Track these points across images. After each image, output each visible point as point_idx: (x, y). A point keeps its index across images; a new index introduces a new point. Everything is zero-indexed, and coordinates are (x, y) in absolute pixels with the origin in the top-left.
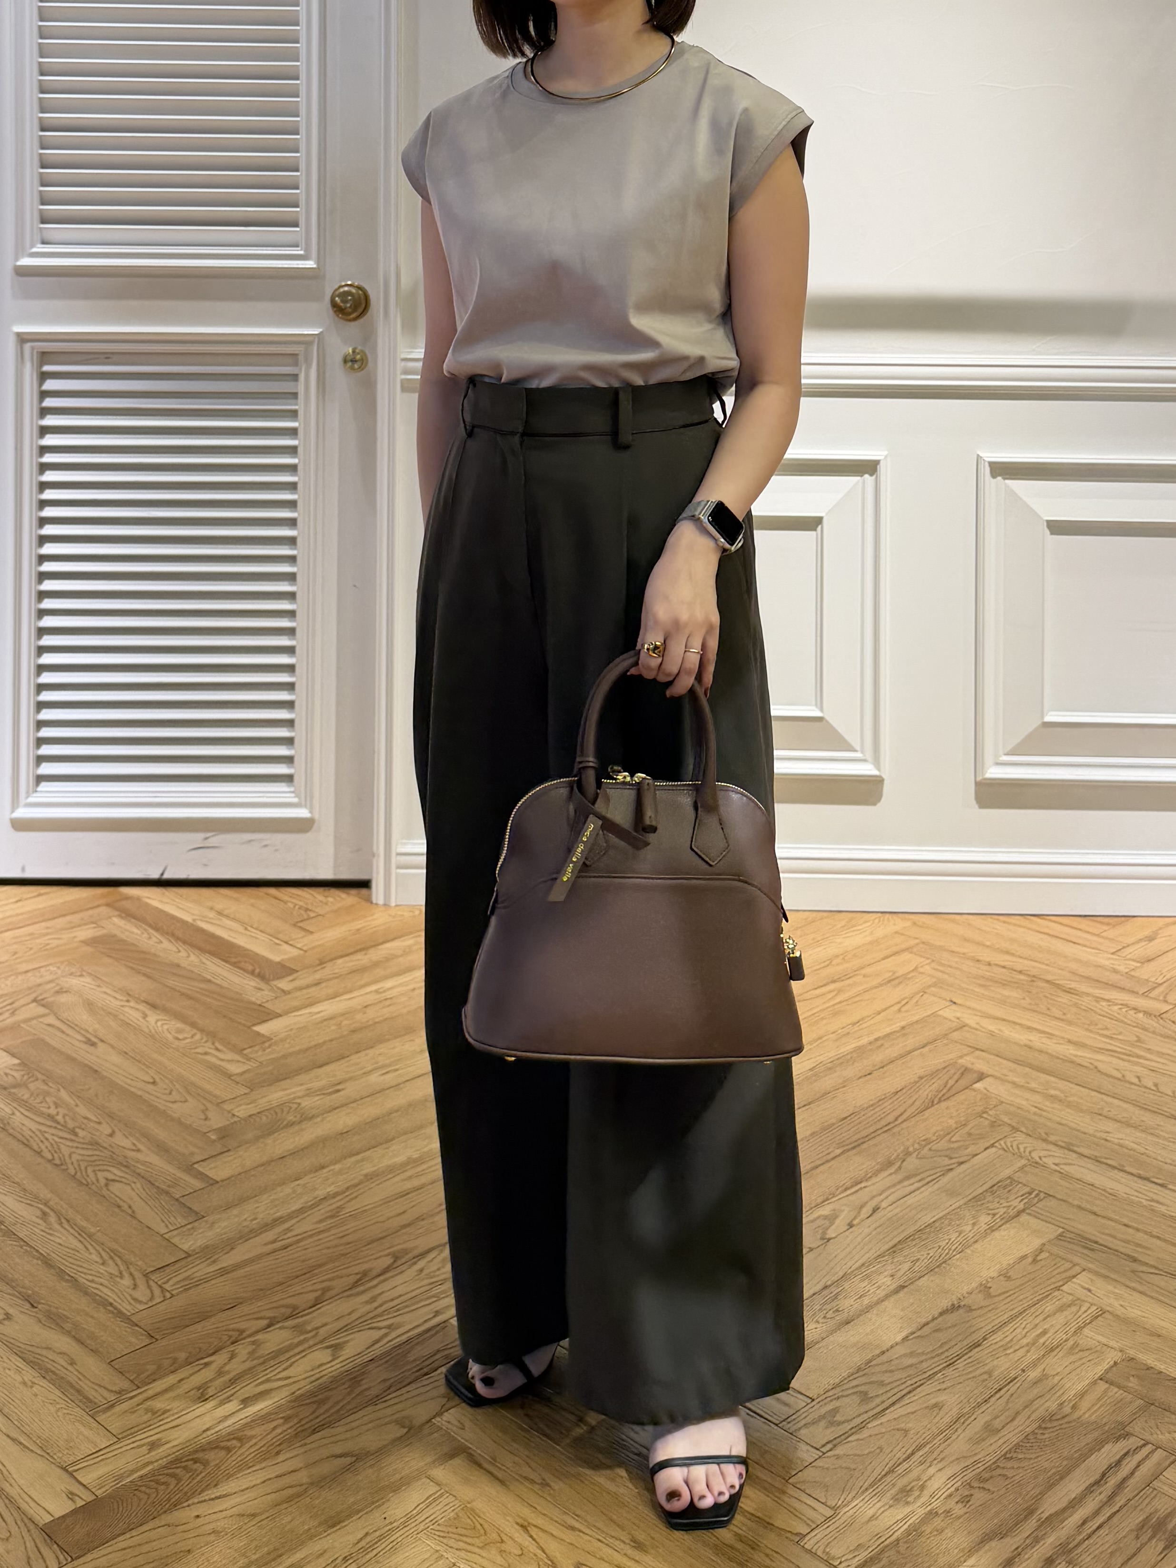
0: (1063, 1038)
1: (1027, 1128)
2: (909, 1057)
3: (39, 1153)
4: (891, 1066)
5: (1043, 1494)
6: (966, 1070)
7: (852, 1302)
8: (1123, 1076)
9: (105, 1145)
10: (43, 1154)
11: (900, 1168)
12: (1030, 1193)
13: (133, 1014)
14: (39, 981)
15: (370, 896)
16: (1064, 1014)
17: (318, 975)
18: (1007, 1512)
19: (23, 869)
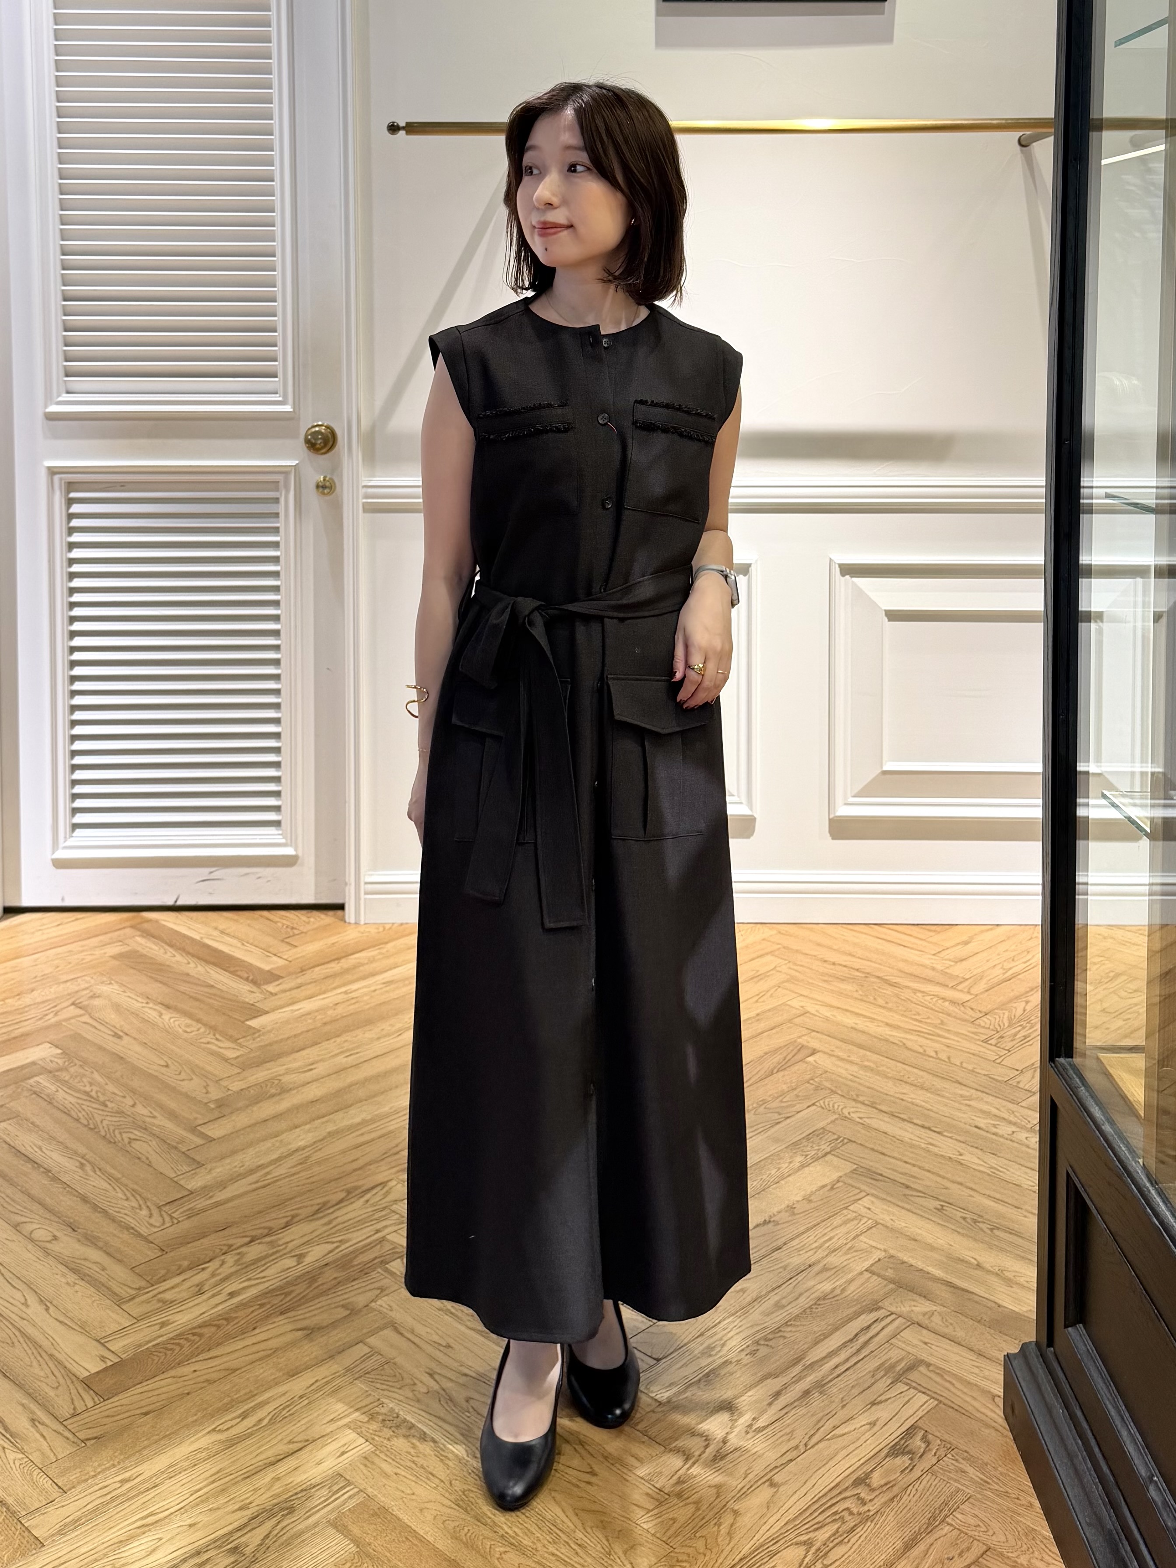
0: (882, 1022)
1: (842, 1090)
2: (758, 1037)
3: (77, 1120)
5: (810, 1348)
6: (803, 1046)
8: (925, 1051)
9: (129, 1113)
10: (81, 1121)
12: (837, 1140)
13: (151, 1013)
14: (77, 988)
15: (344, 916)
16: (887, 1003)
17: (299, 981)
18: (782, 1361)
19: (63, 899)
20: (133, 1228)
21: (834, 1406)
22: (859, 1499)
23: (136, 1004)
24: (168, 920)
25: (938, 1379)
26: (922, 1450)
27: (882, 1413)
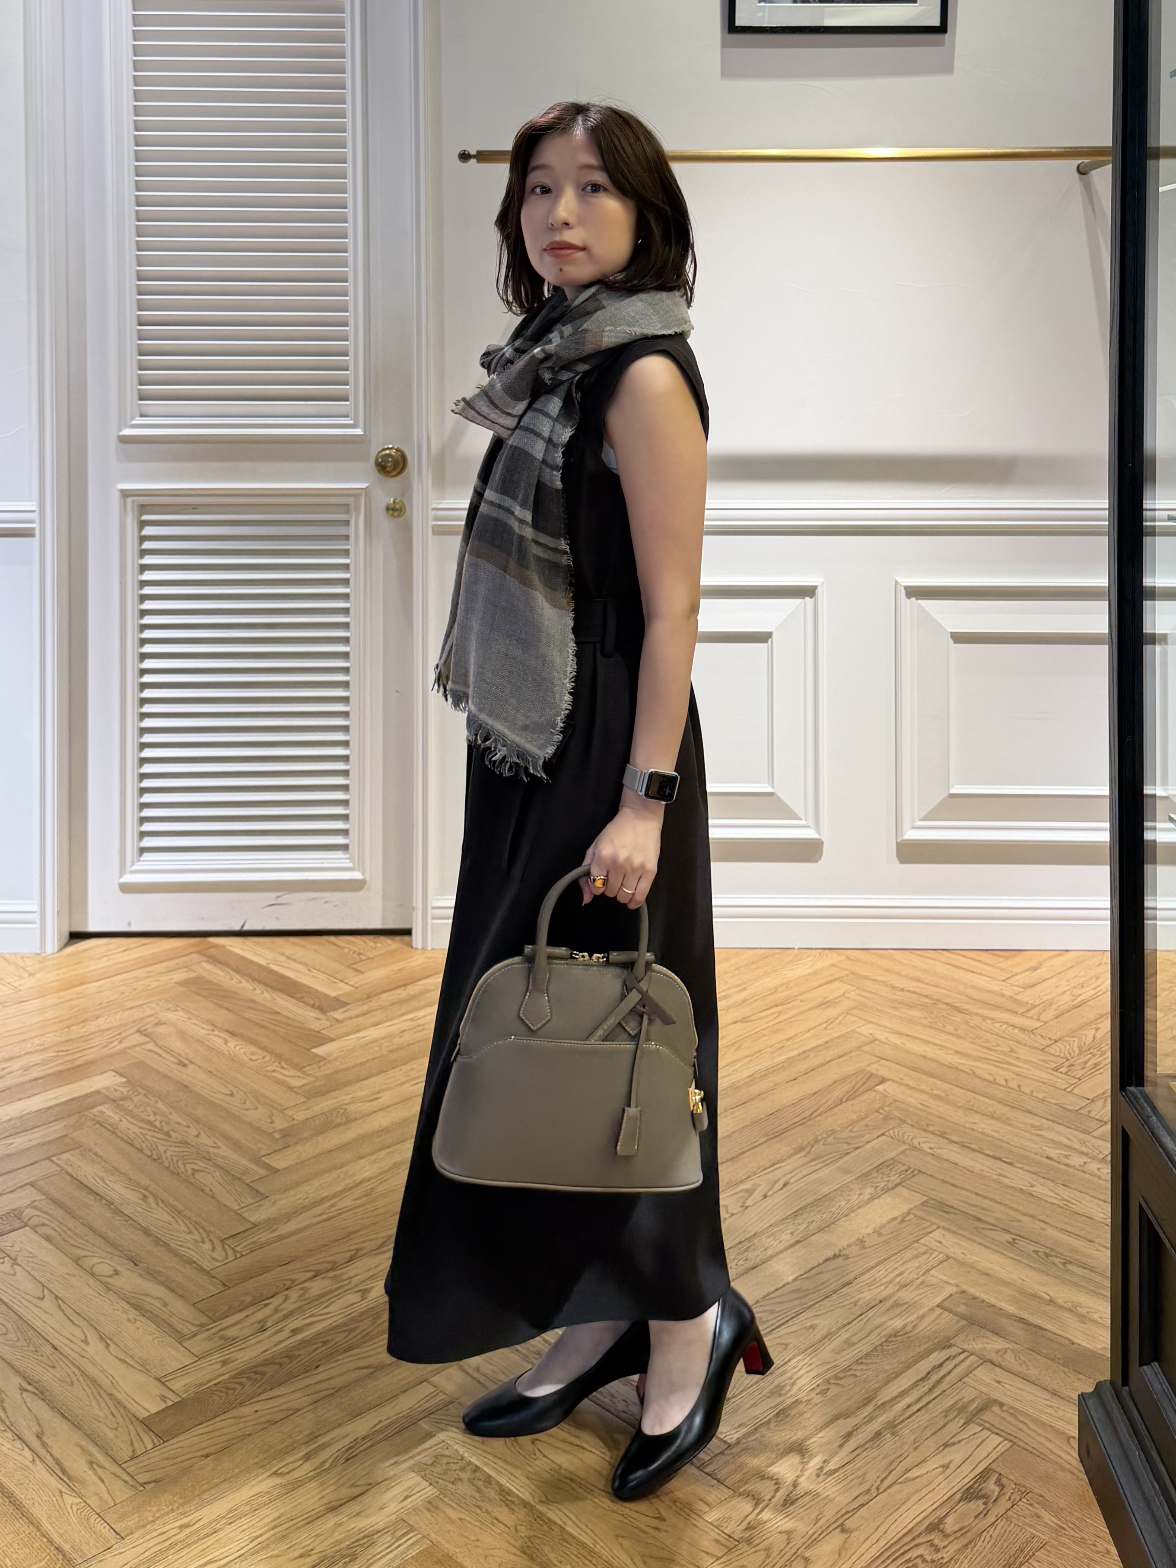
0: (953, 1050)
1: (912, 1120)
2: (827, 1066)
3: (141, 1151)
4: (813, 1073)
5: (881, 1388)
6: (872, 1075)
7: (757, 1253)
8: (995, 1079)
9: (193, 1144)
10: (144, 1151)
11: (809, 1152)
12: (907, 1171)
13: (217, 1040)
14: (142, 1016)
15: (411, 941)
16: (956, 1030)
17: (366, 1007)
18: (853, 1401)
19: (129, 924)
20: (195, 1263)
21: (906, 1447)
22: (932, 1545)
23: (201, 1031)
24: (235, 945)
25: (1012, 1420)
26: (996, 1494)
27: (956, 1455)
